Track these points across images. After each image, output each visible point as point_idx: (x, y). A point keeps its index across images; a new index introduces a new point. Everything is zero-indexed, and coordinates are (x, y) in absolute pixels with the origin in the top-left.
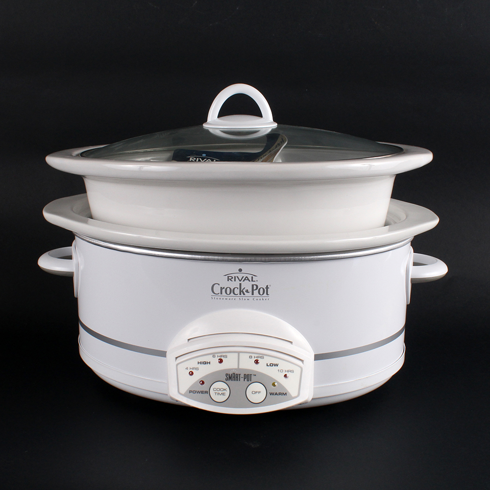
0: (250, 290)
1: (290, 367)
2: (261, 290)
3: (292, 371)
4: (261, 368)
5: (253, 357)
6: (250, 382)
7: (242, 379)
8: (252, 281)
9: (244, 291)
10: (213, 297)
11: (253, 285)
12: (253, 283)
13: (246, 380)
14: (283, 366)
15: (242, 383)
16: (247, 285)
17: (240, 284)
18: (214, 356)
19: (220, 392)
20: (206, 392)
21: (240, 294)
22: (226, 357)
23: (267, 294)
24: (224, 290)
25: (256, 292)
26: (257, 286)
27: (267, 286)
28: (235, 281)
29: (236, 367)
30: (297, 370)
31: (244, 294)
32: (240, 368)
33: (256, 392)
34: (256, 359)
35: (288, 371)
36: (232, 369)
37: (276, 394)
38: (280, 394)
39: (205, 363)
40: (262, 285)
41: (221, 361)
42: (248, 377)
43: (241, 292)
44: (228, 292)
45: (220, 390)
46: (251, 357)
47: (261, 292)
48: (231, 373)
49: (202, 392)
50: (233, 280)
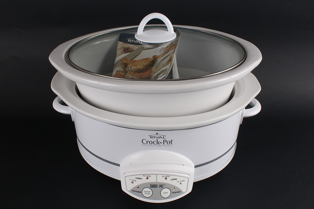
0: (162, 142)
1: (183, 179)
2: (168, 142)
3: (184, 181)
4: (168, 181)
5: (164, 176)
6: (162, 188)
7: (158, 187)
8: (164, 138)
9: (159, 142)
10: (143, 145)
11: (164, 140)
12: (164, 139)
13: (160, 187)
14: (179, 179)
15: (159, 189)
16: (161, 140)
17: (157, 140)
18: (144, 176)
19: (148, 193)
20: (140, 192)
21: (157, 144)
22: (150, 176)
23: (171, 143)
24: (148, 142)
25: (166, 143)
26: (166, 141)
27: (171, 140)
28: (154, 138)
29: (156, 182)
30: (186, 180)
31: (159, 144)
32: (157, 182)
33: (165, 193)
34: (166, 177)
35: (182, 181)
36: (154, 182)
37: (176, 192)
38: (178, 192)
39: (139, 178)
41: (148, 178)
42: (162, 186)
43: (158, 143)
44: (151, 143)
45: (147, 192)
46: (163, 177)
47: (168, 143)
48: (153, 184)
49: (138, 192)
50: (153, 138)
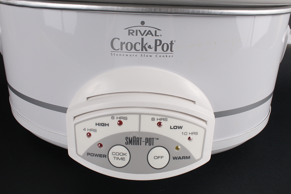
0: (153, 46)
1: (195, 129)
2: (165, 46)
3: (196, 133)
4: (165, 131)
5: (156, 119)
6: (152, 146)
7: (143, 144)
8: (156, 35)
9: (147, 46)
10: (113, 53)
11: (156, 41)
12: (157, 38)
13: (148, 144)
14: (188, 128)
15: (144, 147)
16: (150, 40)
17: (143, 39)
18: (113, 118)
19: (120, 157)
20: (105, 156)
21: (142, 50)
22: (126, 118)
23: (171, 51)
24: (124, 46)
25: (159, 48)
26: (161, 41)
27: (172, 42)
28: (137, 35)
29: (137, 130)
30: (201, 132)
31: (146, 50)
32: (142, 130)
33: (158, 157)
34: (159, 121)
35: (192, 134)
36: (133, 132)
37: (180, 158)
38: (184, 158)
39: (104, 125)
40: (166, 40)
41: (120, 123)
42: (150, 141)
43: (143, 47)
44: (129, 48)
45: (119, 154)
46: (153, 119)
47: (165, 49)
48: (131, 136)
49: (100, 156)
50: (134, 34)
